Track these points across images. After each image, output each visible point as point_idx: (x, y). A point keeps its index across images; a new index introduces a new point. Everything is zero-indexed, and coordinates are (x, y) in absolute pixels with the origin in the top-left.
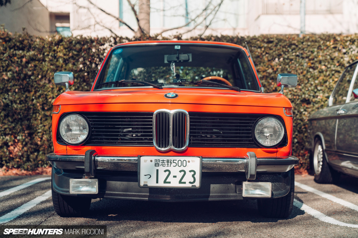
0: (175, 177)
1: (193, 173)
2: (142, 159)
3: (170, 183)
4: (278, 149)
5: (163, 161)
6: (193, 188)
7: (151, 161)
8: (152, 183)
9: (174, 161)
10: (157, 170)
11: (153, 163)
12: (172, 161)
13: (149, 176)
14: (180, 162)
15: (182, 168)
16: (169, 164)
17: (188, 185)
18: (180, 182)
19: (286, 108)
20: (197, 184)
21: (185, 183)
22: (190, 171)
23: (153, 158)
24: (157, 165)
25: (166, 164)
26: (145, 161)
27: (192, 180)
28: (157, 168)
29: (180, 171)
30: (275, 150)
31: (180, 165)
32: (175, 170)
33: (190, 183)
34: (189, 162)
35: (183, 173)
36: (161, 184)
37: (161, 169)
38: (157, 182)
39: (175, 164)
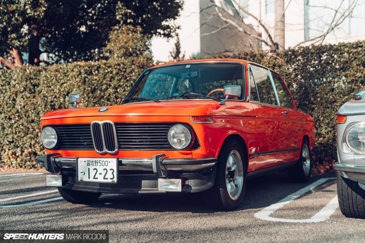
0: (100, 174)
1: (112, 171)
2: (79, 160)
3: (97, 178)
4: (192, 151)
5: (92, 161)
6: (113, 183)
7: (85, 162)
8: (86, 179)
9: (100, 162)
10: (89, 169)
11: (86, 163)
12: (98, 162)
13: (84, 173)
14: (103, 162)
15: (105, 167)
16: (96, 163)
17: (109, 181)
18: (104, 178)
19: (193, 117)
20: (115, 180)
21: (107, 179)
22: (111, 170)
23: (86, 159)
24: (88, 165)
25: (94, 164)
26: (81, 162)
27: (112, 177)
28: (89, 167)
29: (104, 170)
30: (190, 152)
31: (103, 165)
32: (100, 169)
33: (111, 179)
34: (110, 162)
35: (105, 171)
36: (92, 180)
37: (92, 168)
38: (89, 178)
39: (100, 164)
